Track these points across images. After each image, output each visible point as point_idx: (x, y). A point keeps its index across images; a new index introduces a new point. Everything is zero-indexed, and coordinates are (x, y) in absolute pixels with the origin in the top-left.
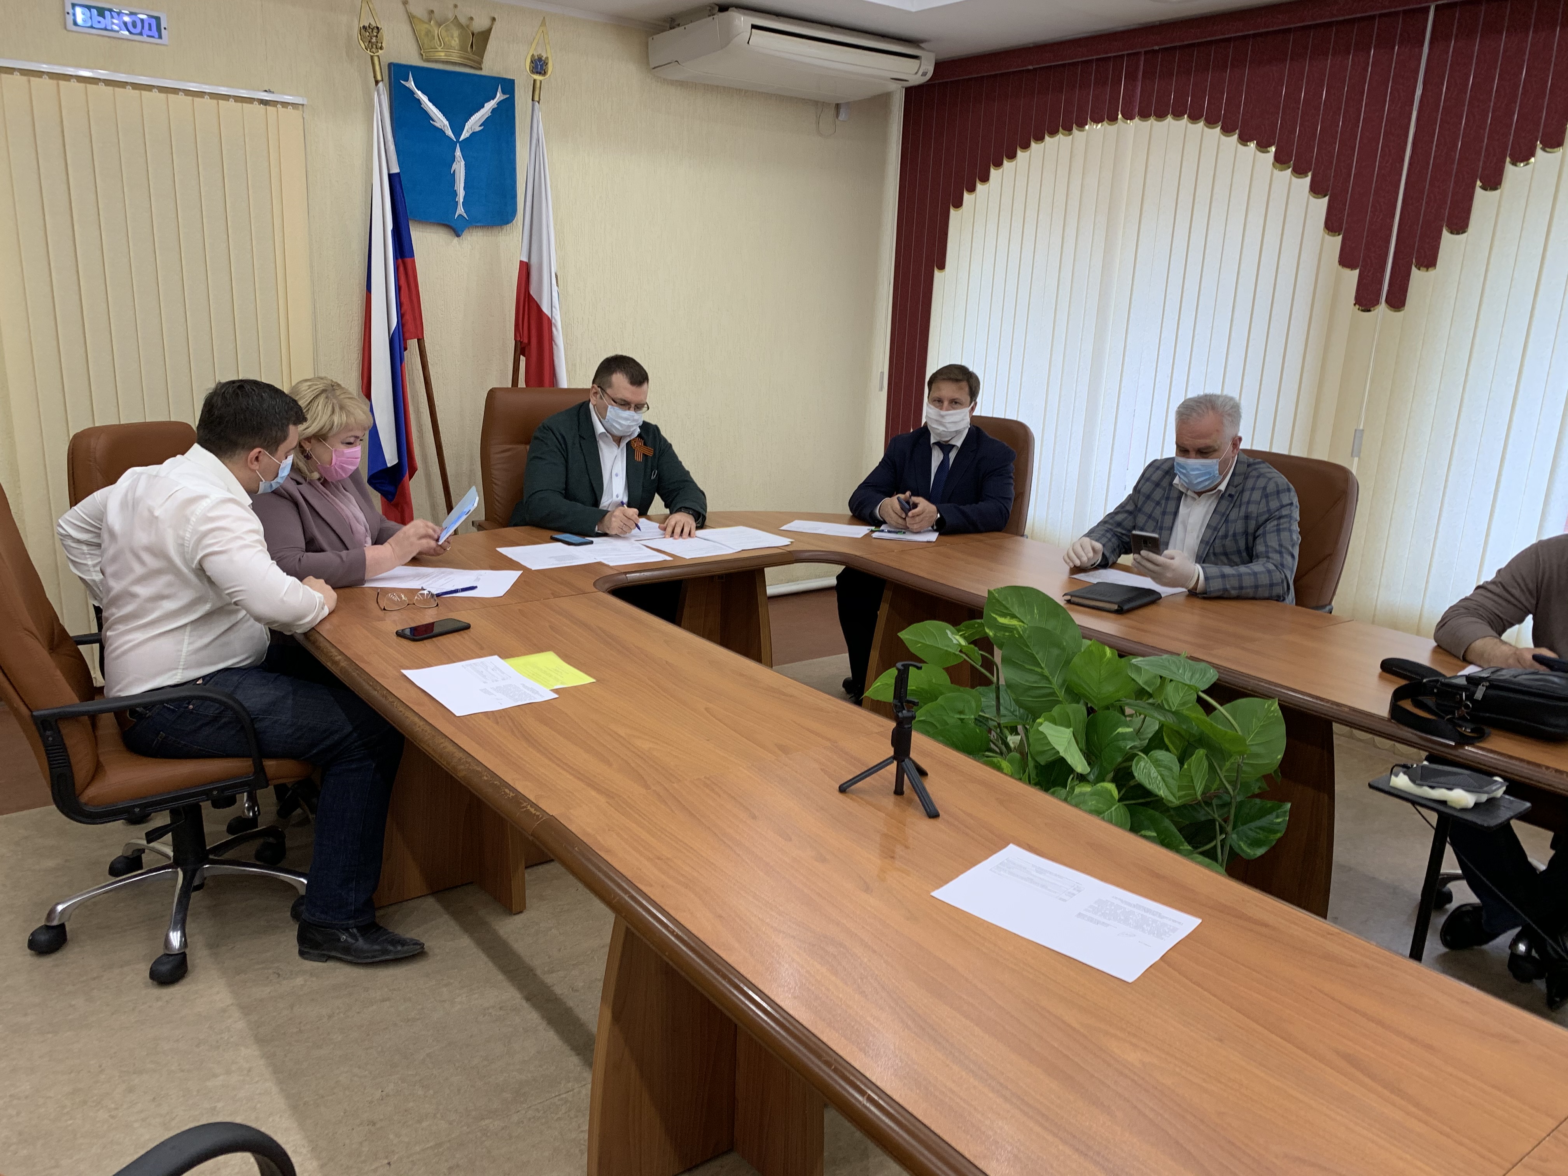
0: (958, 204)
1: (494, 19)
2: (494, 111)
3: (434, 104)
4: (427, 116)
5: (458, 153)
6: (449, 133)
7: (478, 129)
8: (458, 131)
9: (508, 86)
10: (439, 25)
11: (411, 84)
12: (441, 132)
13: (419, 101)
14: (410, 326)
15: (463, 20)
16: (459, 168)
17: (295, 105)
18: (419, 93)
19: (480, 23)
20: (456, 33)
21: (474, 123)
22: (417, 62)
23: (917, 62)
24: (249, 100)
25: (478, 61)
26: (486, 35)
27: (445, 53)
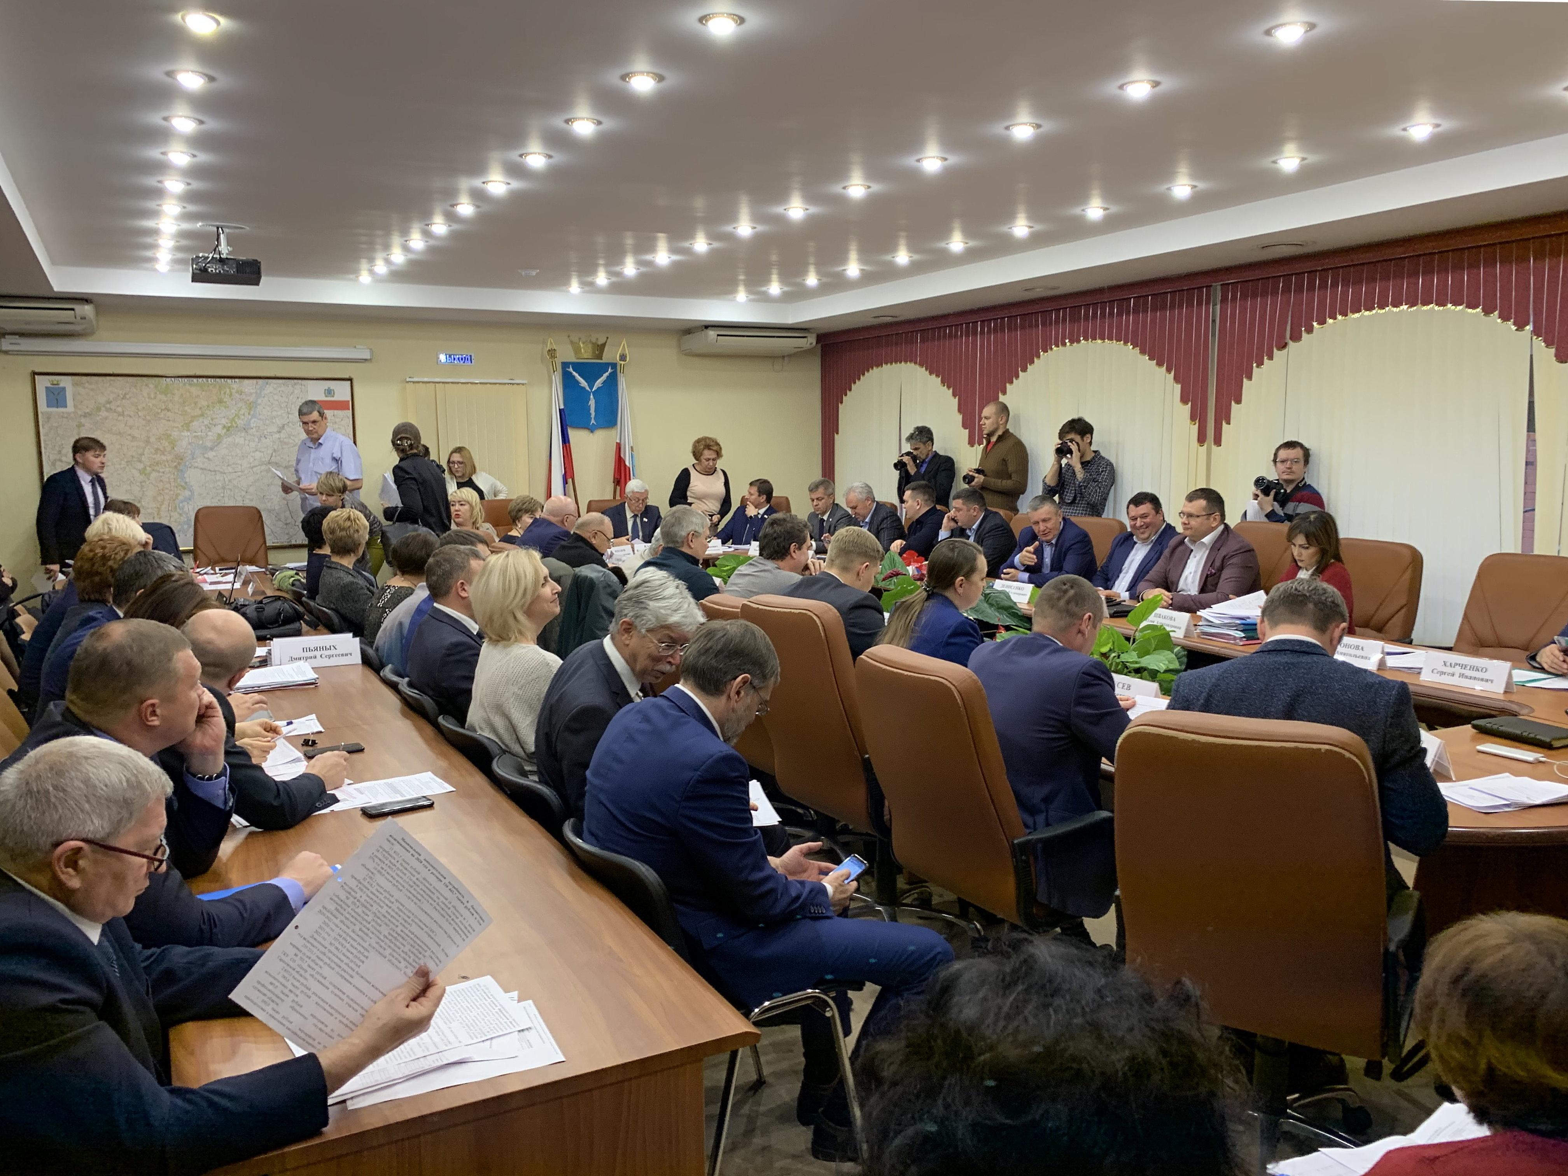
0: (842, 403)
1: (607, 338)
2: (608, 377)
3: (581, 377)
4: (578, 382)
5: (592, 397)
6: (588, 388)
7: (601, 385)
8: (591, 387)
9: (614, 366)
10: (584, 344)
11: (571, 370)
12: (584, 388)
13: (574, 377)
14: (568, 474)
15: (594, 341)
16: (592, 403)
17: (523, 384)
18: (574, 373)
19: (601, 341)
20: (590, 346)
21: (599, 383)
22: (573, 360)
23: (805, 339)
24: (505, 384)
25: (600, 357)
26: (604, 345)
27: (586, 355)
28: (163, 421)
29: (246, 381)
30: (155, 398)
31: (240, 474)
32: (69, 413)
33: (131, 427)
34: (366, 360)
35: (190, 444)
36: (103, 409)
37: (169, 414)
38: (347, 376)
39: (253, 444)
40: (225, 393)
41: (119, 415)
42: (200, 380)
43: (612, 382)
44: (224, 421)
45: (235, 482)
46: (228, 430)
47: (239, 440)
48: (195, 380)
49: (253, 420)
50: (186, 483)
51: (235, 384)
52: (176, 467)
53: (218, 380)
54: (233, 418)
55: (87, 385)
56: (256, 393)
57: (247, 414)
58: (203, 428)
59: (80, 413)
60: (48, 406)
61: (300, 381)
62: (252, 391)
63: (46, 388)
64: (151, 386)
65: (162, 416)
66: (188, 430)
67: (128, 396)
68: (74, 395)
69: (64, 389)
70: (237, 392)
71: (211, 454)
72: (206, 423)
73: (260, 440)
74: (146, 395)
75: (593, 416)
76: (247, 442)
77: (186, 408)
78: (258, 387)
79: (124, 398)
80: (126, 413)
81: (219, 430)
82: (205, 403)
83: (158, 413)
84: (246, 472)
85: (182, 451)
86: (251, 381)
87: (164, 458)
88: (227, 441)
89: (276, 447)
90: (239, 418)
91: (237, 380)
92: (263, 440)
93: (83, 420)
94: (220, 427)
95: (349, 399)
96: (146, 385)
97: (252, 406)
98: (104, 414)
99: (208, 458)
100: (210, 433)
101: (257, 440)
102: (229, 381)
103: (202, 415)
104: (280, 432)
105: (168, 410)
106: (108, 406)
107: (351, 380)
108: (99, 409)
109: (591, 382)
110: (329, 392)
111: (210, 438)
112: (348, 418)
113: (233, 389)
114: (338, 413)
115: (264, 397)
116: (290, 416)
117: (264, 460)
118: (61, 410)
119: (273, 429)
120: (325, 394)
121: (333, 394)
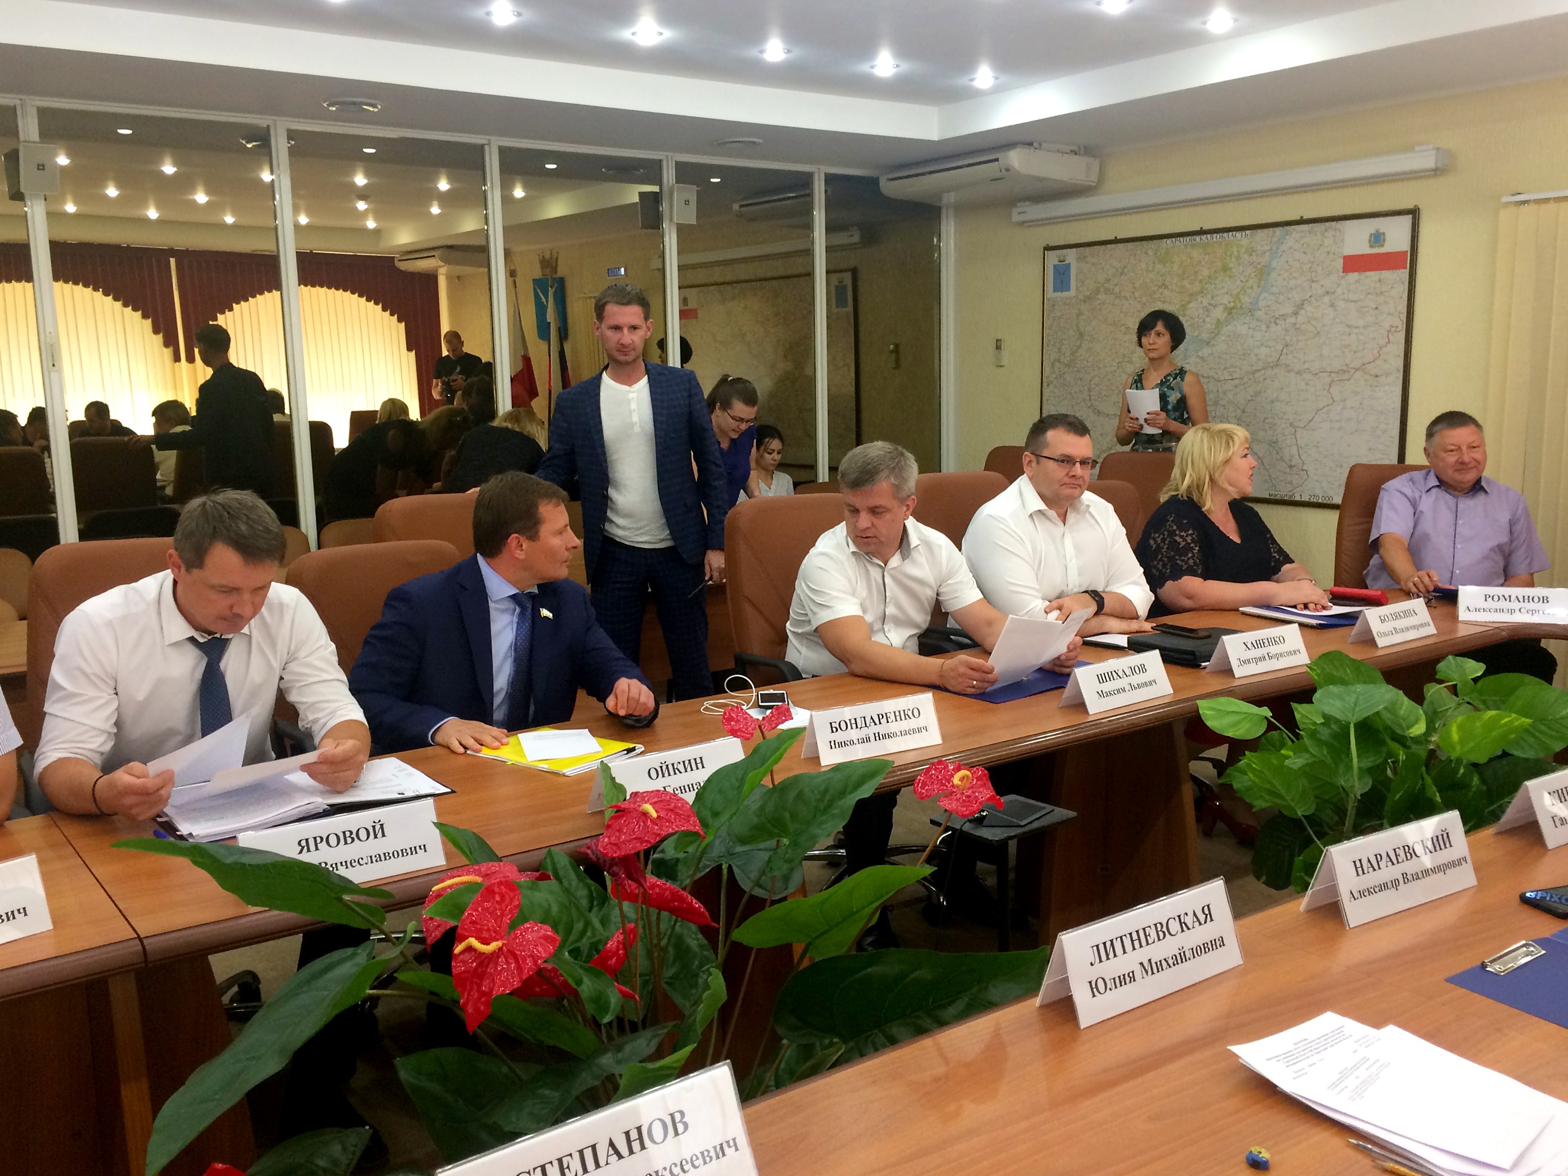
29: (1260, 233)
30: (1153, 270)
31: (1237, 382)
32: (1071, 298)
36: (1102, 289)
37: (1166, 292)
38: (1410, 206)
39: (1258, 335)
40: (1232, 254)
41: (1117, 297)
42: (1204, 237)
44: (1225, 300)
46: (1230, 313)
47: (1241, 327)
48: (1198, 238)
49: (1264, 295)
51: (1244, 240)
53: (1225, 235)
54: (1237, 296)
55: (1089, 258)
56: (1271, 249)
57: (1255, 286)
58: (1201, 311)
59: (1081, 297)
60: (1054, 291)
61: (1334, 224)
62: (1267, 248)
63: (1054, 266)
64: (1151, 253)
65: (1157, 296)
67: (1126, 270)
68: (1077, 274)
69: (1069, 266)
70: (1247, 251)
71: (1205, 352)
72: (1205, 304)
73: (1268, 327)
74: (1143, 265)
76: (1250, 332)
77: (1185, 282)
78: (1275, 240)
79: (1121, 274)
80: (1123, 294)
81: (1218, 313)
82: (1206, 273)
83: (1154, 292)
84: (1244, 381)
86: (1266, 231)
88: (1226, 330)
89: (1288, 338)
90: (1245, 292)
91: (1248, 232)
92: (1273, 328)
93: (1083, 307)
94: (1221, 308)
95: (1407, 247)
97: (1263, 273)
98: (1102, 297)
99: (1202, 358)
100: (1208, 319)
101: (1264, 328)
102: (1238, 234)
103: (1202, 292)
104: (1296, 314)
105: (1166, 287)
106: (1106, 285)
107: (1414, 213)
108: (1097, 291)
111: (1208, 326)
112: (1403, 283)
113: (1242, 246)
114: (1386, 274)
115: (1281, 256)
116: (1314, 285)
117: (1270, 360)
118: (1065, 294)
119: (1288, 309)
120: (1370, 241)
121: (1384, 240)
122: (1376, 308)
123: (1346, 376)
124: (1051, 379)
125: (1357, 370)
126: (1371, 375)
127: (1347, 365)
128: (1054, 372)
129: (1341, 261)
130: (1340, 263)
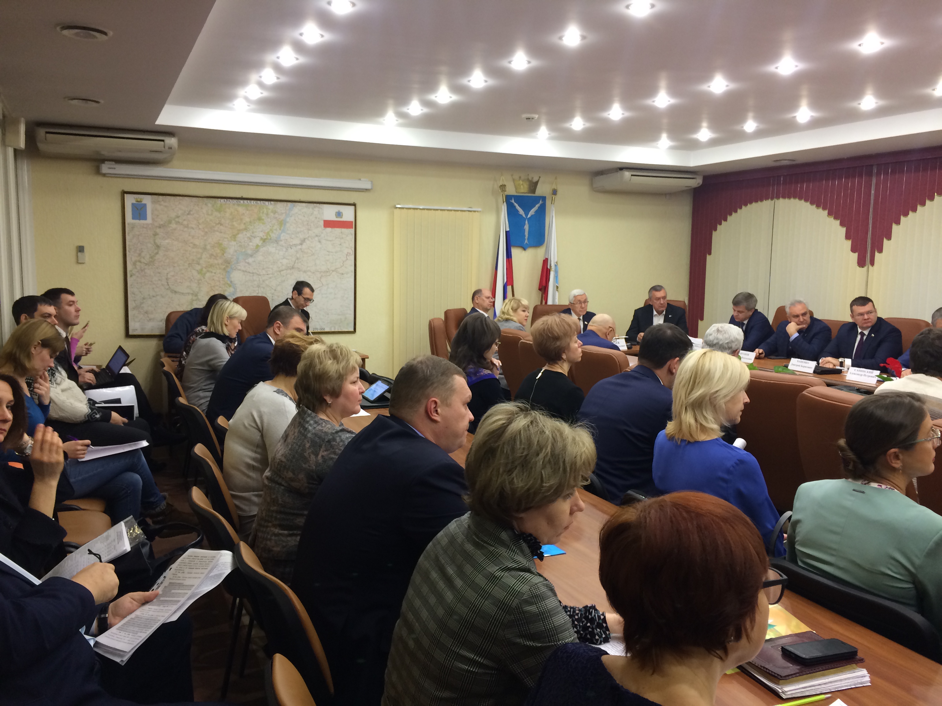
0: (716, 229)
1: (540, 177)
2: (539, 207)
3: (520, 207)
4: (518, 211)
5: (527, 222)
6: (524, 216)
7: (534, 214)
8: (527, 215)
9: (544, 198)
10: (523, 181)
11: (513, 201)
12: (522, 216)
13: (515, 207)
14: (509, 282)
15: (530, 179)
16: (527, 227)
17: (478, 211)
18: (515, 204)
19: (535, 180)
20: (528, 183)
21: (532, 212)
22: (515, 194)
23: (695, 180)
24: (465, 211)
25: (534, 192)
26: (536, 183)
27: (523, 189)
28: (217, 233)
29: (279, 204)
30: (212, 215)
32: (148, 224)
33: (193, 237)
34: (367, 190)
35: (236, 251)
36: (173, 222)
37: (221, 227)
38: (352, 202)
39: (281, 253)
40: (263, 213)
42: (246, 201)
43: (542, 212)
44: (261, 235)
45: (267, 282)
46: (264, 241)
47: (271, 248)
48: (242, 201)
49: (282, 235)
50: (231, 282)
51: (271, 206)
52: (224, 269)
53: (259, 202)
54: (268, 233)
55: (162, 203)
56: (286, 213)
57: (278, 229)
58: (246, 239)
59: (156, 224)
60: (134, 218)
61: (318, 205)
62: (284, 211)
63: (133, 204)
64: (210, 205)
65: (216, 229)
66: (235, 241)
67: (192, 213)
68: (153, 211)
69: (145, 205)
70: (272, 212)
71: (250, 260)
72: (248, 235)
73: (287, 249)
74: (204, 211)
75: (526, 237)
76: (277, 251)
77: (234, 223)
78: (287, 208)
79: (188, 214)
80: (190, 225)
81: (257, 241)
82: (248, 220)
83: (213, 227)
84: (276, 274)
85: (230, 256)
86: (283, 203)
87: (216, 262)
88: (262, 250)
89: (298, 256)
90: (273, 232)
91: (272, 202)
92: (289, 249)
93: (158, 230)
94: (258, 239)
95: (353, 219)
96: (206, 204)
97: (282, 223)
98: (174, 226)
99: (248, 263)
100: (251, 244)
101: (284, 249)
102: (267, 203)
103: (246, 229)
104: (301, 244)
105: (221, 225)
106: (177, 219)
107: (354, 205)
108: (170, 222)
109: (527, 210)
110: (339, 214)
111: (251, 247)
112: (352, 234)
113: (269, 209)
114: (344, 230)
115: (291, 216)
116: (310, 232)
117: (289, 265)
118: (142, 222)
119: (297, 241)
120: (336, 215)
121: (342, 215)
122: (340, 245)
123: (328, 274)
124: (133, 272)
125: (333, 271)
126: (340, 274)
127: (328, 269)
128: (136, 268)
129: (323, 222)
130: (322, 223)
